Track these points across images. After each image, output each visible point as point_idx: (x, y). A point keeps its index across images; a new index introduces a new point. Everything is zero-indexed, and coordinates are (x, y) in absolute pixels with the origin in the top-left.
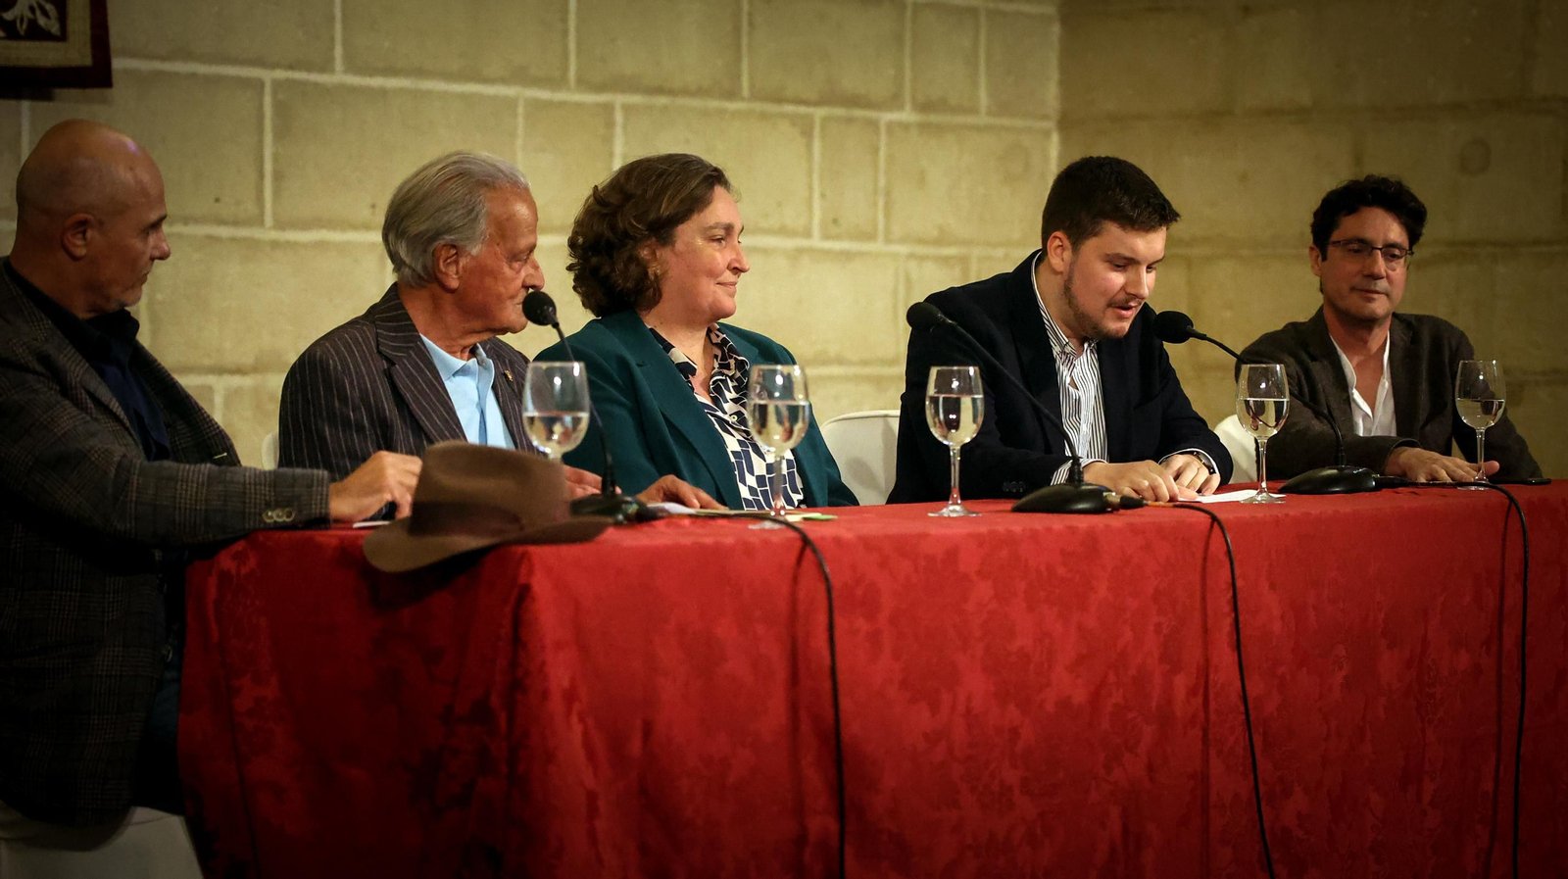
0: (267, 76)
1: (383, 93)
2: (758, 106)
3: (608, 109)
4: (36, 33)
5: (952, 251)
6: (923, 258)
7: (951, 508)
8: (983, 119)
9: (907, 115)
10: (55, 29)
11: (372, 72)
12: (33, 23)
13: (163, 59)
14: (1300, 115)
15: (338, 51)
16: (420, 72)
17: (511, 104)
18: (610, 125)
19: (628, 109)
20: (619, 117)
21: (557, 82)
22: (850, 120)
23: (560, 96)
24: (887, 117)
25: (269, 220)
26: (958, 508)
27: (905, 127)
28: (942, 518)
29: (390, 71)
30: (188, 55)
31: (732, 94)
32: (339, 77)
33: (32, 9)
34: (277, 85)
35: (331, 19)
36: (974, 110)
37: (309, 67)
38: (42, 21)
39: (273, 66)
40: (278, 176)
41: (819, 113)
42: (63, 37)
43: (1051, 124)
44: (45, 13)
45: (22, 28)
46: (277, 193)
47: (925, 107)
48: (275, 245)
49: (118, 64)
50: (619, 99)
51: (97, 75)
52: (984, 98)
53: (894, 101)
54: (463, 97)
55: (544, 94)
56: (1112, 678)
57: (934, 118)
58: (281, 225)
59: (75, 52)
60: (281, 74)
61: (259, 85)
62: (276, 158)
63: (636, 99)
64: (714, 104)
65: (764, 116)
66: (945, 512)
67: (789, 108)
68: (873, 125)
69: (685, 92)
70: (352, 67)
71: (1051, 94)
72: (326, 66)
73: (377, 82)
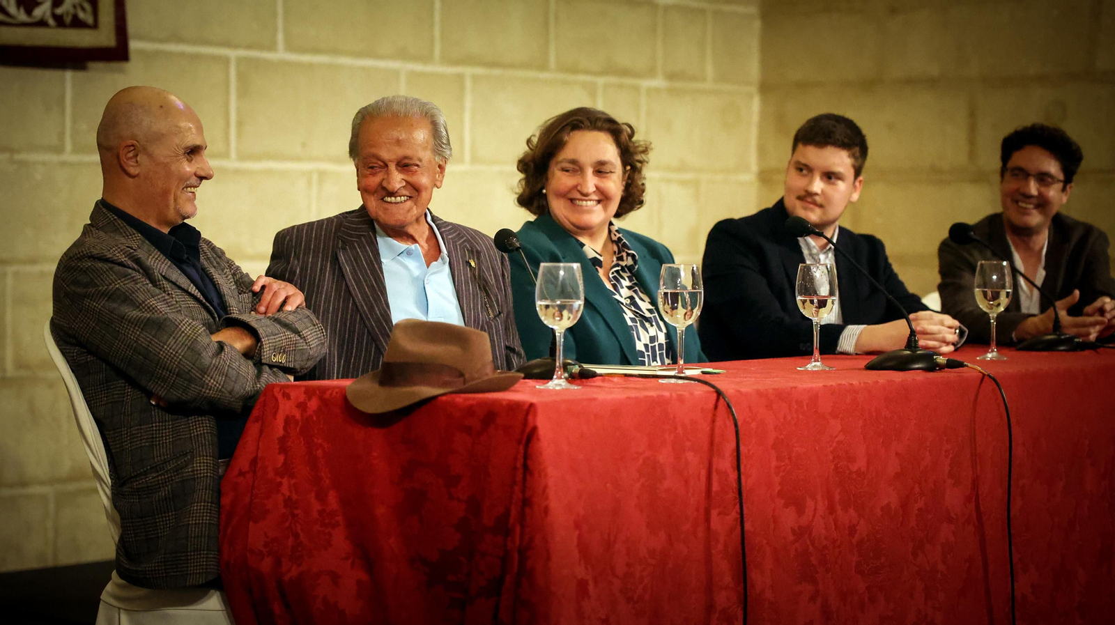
0: (232, 54)
1: (311, 66)
2: (562, 76)
3: (460, 77)
4: (77, 23)
5: (688, 176)
6: (669, 181)
7: (814, 364)
8: (708, 85)
9: (659, 82)
10: (90, 20)
11: (303, 51)
12: (75, 17)
13: (161, 41)
14: (931, 83)
15: (280, 37)
16: (335, 52)
17: (396, 73)
18: (462, 88)
19: (475, 78)
20: (468, 84)
21: (426, 58)
22: (621, 86)
23: (429, 68)
24: (646, 83)
25: (233, 154)
26: (818, 364)
27: (657, 90)
28: (807, 372)
29: (316, 51)
30: (180, 40)
31: (543, 67)
32: (280, 55)
33: (74, 7)
34: (240, 61)
35: (275, 15)
36: (704, 79)
37: (261, 47)
38: (81, 15)
39: (235, 46)
40: (240, 124)
41: (601, 81)
42: (95, 26)
43: (754, 89)
44: (83, 9)
45: (68, 20)
46: (239, 135)
47: (671, 76)
48: (237, 172)
49: (134, 45)
50: (468, 71)
51: (118, 53)
52: (709, 70)
53: (651, 73)
54: (363, 69)
55: (418, 67)
56: (917, 489)
57: (678, 85)
58: (242, 157)
59: (104, 37)
60: (242, 53)
61: (226, 61)
62: (238, 111)
63: (480, 71)
64: (531, 74)
65: (565, 83)
66: (810, 367)
67: (582, 78)
68: (636, 89)
69: (512, 66)
70: (290, 47)
71: (753, 68)
72: (272, 47)
73: (306, 58)
